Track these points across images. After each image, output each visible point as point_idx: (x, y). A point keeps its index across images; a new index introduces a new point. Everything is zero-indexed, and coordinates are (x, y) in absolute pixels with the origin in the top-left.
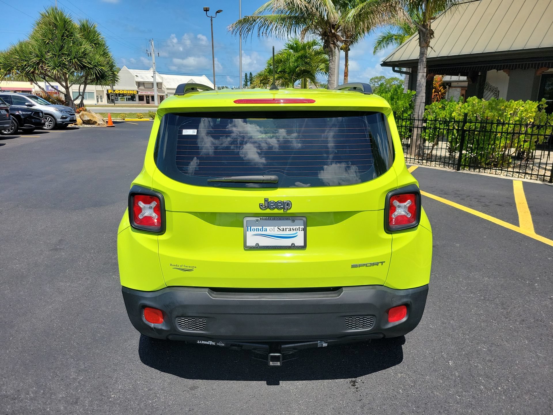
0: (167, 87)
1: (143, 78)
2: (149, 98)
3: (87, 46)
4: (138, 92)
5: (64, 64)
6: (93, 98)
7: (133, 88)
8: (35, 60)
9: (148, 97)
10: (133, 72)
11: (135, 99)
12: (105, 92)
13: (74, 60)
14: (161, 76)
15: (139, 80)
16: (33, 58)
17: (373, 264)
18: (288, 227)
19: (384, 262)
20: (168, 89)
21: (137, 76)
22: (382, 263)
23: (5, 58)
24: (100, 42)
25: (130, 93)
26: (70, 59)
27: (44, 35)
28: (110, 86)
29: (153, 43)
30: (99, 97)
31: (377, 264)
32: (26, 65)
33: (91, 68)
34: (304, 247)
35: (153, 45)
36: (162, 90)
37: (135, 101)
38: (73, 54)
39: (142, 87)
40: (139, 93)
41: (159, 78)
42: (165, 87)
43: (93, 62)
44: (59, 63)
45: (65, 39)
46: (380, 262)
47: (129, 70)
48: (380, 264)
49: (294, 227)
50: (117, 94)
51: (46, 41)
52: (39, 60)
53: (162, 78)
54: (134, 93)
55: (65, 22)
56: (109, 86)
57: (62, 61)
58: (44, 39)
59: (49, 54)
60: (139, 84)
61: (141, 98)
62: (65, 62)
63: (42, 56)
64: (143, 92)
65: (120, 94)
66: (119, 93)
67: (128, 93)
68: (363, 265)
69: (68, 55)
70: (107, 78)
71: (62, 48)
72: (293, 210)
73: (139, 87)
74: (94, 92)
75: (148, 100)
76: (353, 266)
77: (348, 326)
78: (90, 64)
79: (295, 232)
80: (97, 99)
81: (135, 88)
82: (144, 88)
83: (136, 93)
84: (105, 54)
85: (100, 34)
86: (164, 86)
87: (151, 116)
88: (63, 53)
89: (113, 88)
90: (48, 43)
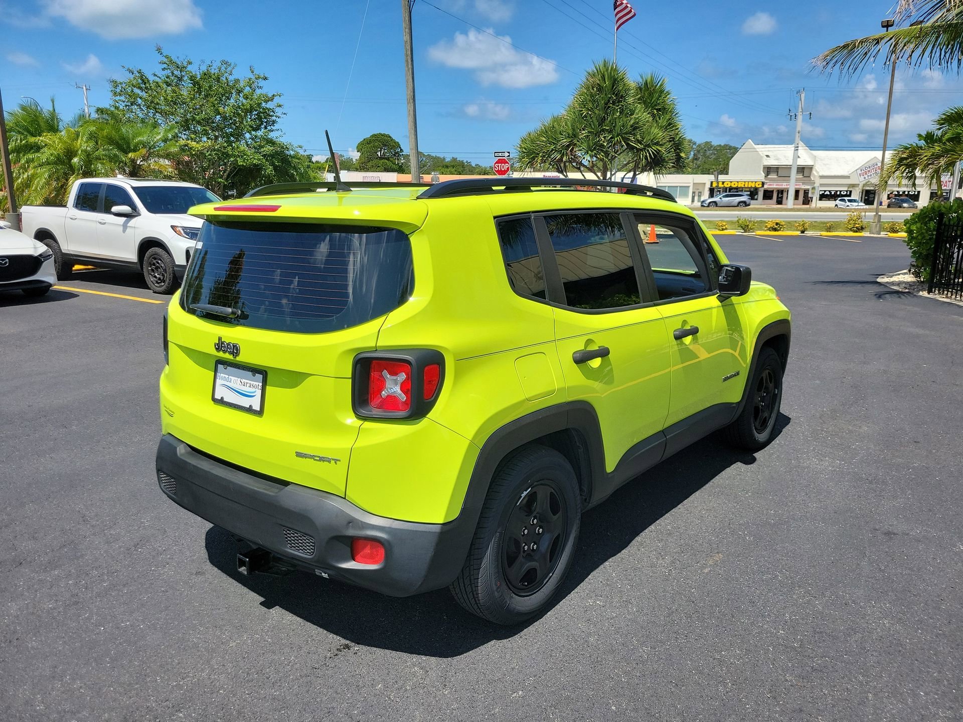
0: (821, 174)
1: (778, 159)
2: (782, 194)
3: (642, 115)
4: (763, 184)
5: (602, 146)
6: (686, 195)
7: (755, 177)
8: (565, 142)
9: (781, 192)
10: (763, 150)
11: (756, 197)
12: (708, 186)
13: (616, 138)
14: (812, 154)
15: (771, 162)
16: (563, 140)
17: (322, 459)
18: (249, 382)
19: (339, 460)
20: (822, 177)
21: (768, 156)
22: (336, 461)
23: (532, 141)
24: (667, 107)
25: (750, 186)
26: (611, 138)
27: (583, 104)
28: (715, 177)
29: (803, 96)
30: (697, 194)
31: (329, 460)
32: (552, 150)
33: (641, 150)
34: (260, 413)
35: (803, 100)
36: (811, 180)
37: (757, 199)
38: (618, 129)
39: (773, 176)
40: (766, 186)
41: (805, 157)
42: (816, 174)
43: (645, 141)
44: (594, 145)
45: (609, 107)
46: (333, 459)
47: (756, 146)
48: (333, 462)
49: (255, 383)
50: (726, 188)
51: (583, 113)
52: (570, 142)
53: (815, 157)
54: (757, 186)
55: (615, 80)
56: (713, 176)
57: (598, 141)
58: (582, 111)
59: (583, 132)
60: (769, 170)
61: (768, 195)
62: (604, 142)
63: (575, 136)
64: (773, 185)
65: (732, 189)
66: (731, 186)
67: (746, 186)
68: (312, 457)
69: (610, 132)
70: (665, 164)
71: (603, 120)
72: (241, 358)
73: (768, 175)
74: (689, 187)
75: (780, 198)
76: (299, 455)
77: (286, 538)
78: (641, 143)
79: (253, 390)
80: (693, 198)
81: (761, 176)
82: (776, 177)
83: (761, 186)
84: (670, 125)
85: (668, 94)
86: (816, 171)
87: (742, 227)
88: (603, 129)
89: (718, 178)
90: (586, 116)
